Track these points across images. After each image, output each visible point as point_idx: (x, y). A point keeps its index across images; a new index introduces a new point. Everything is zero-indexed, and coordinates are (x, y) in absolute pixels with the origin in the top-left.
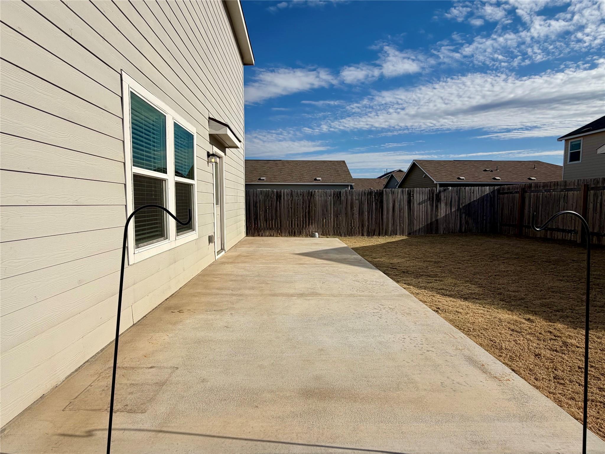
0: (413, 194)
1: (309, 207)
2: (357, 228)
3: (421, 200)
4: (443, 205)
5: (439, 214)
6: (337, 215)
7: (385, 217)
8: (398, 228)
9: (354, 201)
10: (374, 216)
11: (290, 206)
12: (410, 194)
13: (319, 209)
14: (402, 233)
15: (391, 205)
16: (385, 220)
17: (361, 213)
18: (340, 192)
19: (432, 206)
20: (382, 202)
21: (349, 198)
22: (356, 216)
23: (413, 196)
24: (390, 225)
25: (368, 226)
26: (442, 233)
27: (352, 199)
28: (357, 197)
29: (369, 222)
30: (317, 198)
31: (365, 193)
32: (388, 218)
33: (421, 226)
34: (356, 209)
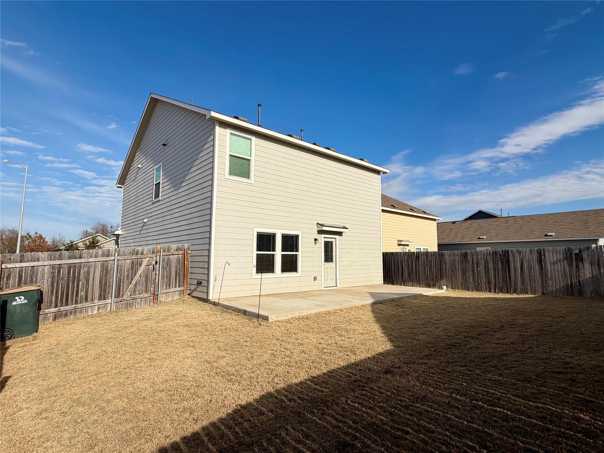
0: (544, 254)
2: (484, 285)
3: (555, 259)
4: (587, 266)
5: (581, 275)
6: (464, 273)
7: (512, 275)
8: (529, 287)
9: (479, 260)
10: (500, 275)
11: (426, 264)
12: (540, 253)
14: (534, 292)
15: (519, 265)
16: (513, 278)
17: (487, 271)
18: (467, 253)
19: (571, 265)
20: (508, 261)
21: (475, 257)
22: (483, 274)
23: (544, 256)
24: (519, 284)
25: (495, 283)
27: (477, 259)
28: (482, 257)
29: (495, 280)
30: (447, 257)
31: (490, 253)
32: (515, 276)
33: (558, 286)
34: (482, 268)
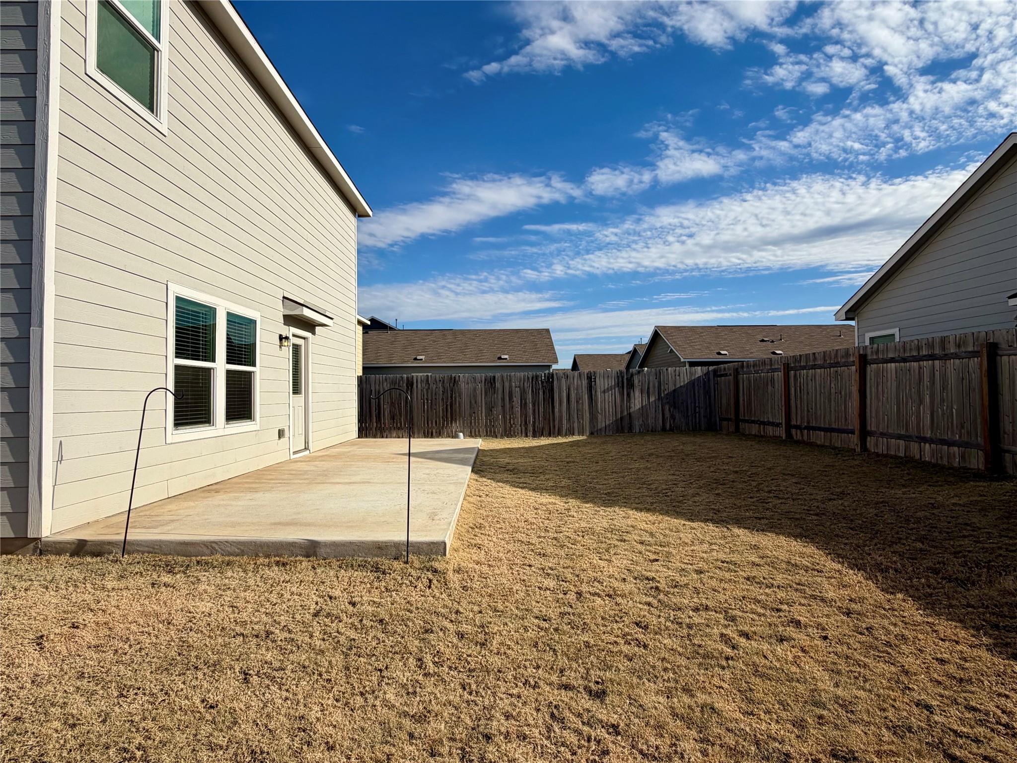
0: (595, 379)
1: (451, 397)
2: (518, 426)
3: (606, 387)
4: (637, 393)
5: (632, 405)
6: (490, 409)
7: (556, 410)
8: (576, 425)
9: (513, 389)
10: (541, 410)
11: (426, 397)
12: (591, 378)
13: (465, 400)
14: (581, 433)
15: (565, 395)
16: (557, 414)
17: (524, 405)
18: (494, 377)
19: (622, 394)
20: (552, 390)
21: (507, 384)
22: (517, 409)
23: (595, 381)
24: (565, 422)
25: (534, 422)
26: (638, 431)
27: (510, 387)
28: (518, 384)
29: (534, 418)
30: (462, 385)
31: (528, 378)
32: (560, 411)
33: (607, 423)
34: (517, 400)
